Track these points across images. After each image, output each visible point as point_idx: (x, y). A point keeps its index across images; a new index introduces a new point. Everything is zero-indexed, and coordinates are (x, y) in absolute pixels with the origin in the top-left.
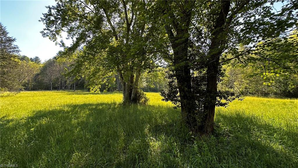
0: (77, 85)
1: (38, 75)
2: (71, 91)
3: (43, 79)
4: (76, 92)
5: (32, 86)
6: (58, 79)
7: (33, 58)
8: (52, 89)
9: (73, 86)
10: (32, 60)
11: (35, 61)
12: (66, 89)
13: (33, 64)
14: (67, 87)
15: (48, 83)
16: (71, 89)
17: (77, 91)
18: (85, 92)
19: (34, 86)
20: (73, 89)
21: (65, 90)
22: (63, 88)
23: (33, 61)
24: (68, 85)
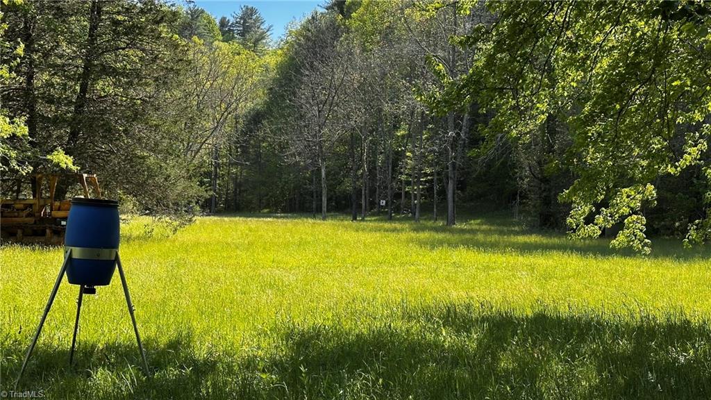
0: (461, 186)
1: (256, 118)
2: (430, 223)
3: (283, 147)
4: (462, 231)
5: (231, 186)
6: (353, 141)
7: (232, 20)
8: (324, 209)
9: (443, 192)
10: (226, 31)
11: (242, 34)
12: (398, 210)
13: (234, 54)
14: (403, 200)
15: (306, 168)
16: (426, 210)
17: (464, 226)
18: (517, 233)
19: (238, 185)
20: (443, 212)
21: (391, 219)
22: (383, 203)
23: (233, 37)
24: (408, 183)
